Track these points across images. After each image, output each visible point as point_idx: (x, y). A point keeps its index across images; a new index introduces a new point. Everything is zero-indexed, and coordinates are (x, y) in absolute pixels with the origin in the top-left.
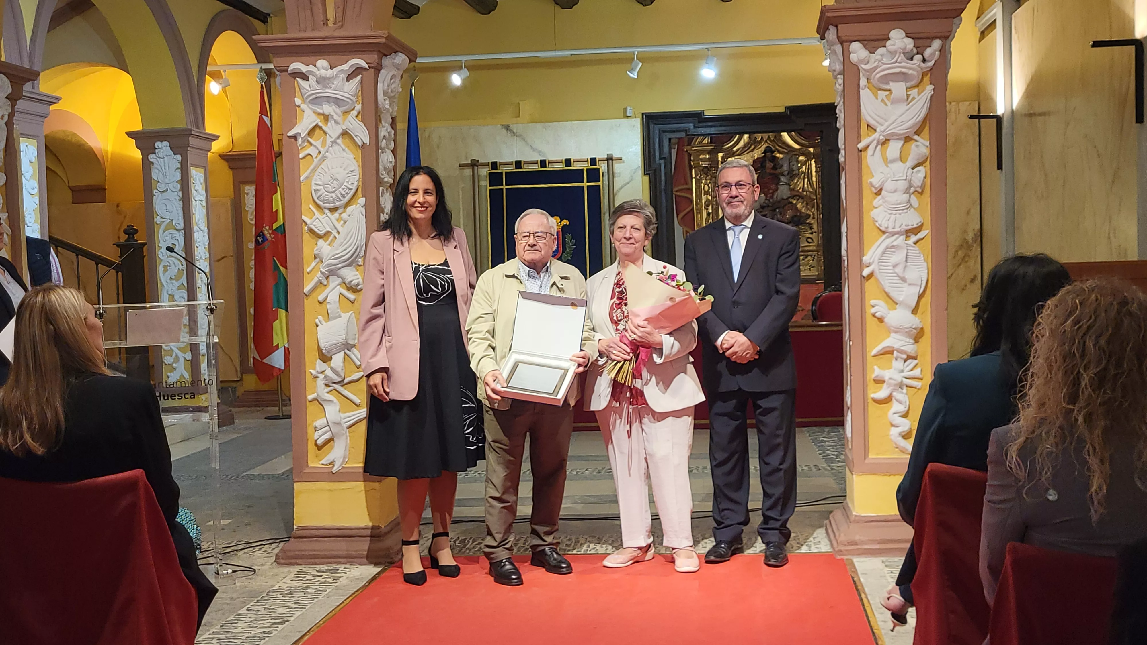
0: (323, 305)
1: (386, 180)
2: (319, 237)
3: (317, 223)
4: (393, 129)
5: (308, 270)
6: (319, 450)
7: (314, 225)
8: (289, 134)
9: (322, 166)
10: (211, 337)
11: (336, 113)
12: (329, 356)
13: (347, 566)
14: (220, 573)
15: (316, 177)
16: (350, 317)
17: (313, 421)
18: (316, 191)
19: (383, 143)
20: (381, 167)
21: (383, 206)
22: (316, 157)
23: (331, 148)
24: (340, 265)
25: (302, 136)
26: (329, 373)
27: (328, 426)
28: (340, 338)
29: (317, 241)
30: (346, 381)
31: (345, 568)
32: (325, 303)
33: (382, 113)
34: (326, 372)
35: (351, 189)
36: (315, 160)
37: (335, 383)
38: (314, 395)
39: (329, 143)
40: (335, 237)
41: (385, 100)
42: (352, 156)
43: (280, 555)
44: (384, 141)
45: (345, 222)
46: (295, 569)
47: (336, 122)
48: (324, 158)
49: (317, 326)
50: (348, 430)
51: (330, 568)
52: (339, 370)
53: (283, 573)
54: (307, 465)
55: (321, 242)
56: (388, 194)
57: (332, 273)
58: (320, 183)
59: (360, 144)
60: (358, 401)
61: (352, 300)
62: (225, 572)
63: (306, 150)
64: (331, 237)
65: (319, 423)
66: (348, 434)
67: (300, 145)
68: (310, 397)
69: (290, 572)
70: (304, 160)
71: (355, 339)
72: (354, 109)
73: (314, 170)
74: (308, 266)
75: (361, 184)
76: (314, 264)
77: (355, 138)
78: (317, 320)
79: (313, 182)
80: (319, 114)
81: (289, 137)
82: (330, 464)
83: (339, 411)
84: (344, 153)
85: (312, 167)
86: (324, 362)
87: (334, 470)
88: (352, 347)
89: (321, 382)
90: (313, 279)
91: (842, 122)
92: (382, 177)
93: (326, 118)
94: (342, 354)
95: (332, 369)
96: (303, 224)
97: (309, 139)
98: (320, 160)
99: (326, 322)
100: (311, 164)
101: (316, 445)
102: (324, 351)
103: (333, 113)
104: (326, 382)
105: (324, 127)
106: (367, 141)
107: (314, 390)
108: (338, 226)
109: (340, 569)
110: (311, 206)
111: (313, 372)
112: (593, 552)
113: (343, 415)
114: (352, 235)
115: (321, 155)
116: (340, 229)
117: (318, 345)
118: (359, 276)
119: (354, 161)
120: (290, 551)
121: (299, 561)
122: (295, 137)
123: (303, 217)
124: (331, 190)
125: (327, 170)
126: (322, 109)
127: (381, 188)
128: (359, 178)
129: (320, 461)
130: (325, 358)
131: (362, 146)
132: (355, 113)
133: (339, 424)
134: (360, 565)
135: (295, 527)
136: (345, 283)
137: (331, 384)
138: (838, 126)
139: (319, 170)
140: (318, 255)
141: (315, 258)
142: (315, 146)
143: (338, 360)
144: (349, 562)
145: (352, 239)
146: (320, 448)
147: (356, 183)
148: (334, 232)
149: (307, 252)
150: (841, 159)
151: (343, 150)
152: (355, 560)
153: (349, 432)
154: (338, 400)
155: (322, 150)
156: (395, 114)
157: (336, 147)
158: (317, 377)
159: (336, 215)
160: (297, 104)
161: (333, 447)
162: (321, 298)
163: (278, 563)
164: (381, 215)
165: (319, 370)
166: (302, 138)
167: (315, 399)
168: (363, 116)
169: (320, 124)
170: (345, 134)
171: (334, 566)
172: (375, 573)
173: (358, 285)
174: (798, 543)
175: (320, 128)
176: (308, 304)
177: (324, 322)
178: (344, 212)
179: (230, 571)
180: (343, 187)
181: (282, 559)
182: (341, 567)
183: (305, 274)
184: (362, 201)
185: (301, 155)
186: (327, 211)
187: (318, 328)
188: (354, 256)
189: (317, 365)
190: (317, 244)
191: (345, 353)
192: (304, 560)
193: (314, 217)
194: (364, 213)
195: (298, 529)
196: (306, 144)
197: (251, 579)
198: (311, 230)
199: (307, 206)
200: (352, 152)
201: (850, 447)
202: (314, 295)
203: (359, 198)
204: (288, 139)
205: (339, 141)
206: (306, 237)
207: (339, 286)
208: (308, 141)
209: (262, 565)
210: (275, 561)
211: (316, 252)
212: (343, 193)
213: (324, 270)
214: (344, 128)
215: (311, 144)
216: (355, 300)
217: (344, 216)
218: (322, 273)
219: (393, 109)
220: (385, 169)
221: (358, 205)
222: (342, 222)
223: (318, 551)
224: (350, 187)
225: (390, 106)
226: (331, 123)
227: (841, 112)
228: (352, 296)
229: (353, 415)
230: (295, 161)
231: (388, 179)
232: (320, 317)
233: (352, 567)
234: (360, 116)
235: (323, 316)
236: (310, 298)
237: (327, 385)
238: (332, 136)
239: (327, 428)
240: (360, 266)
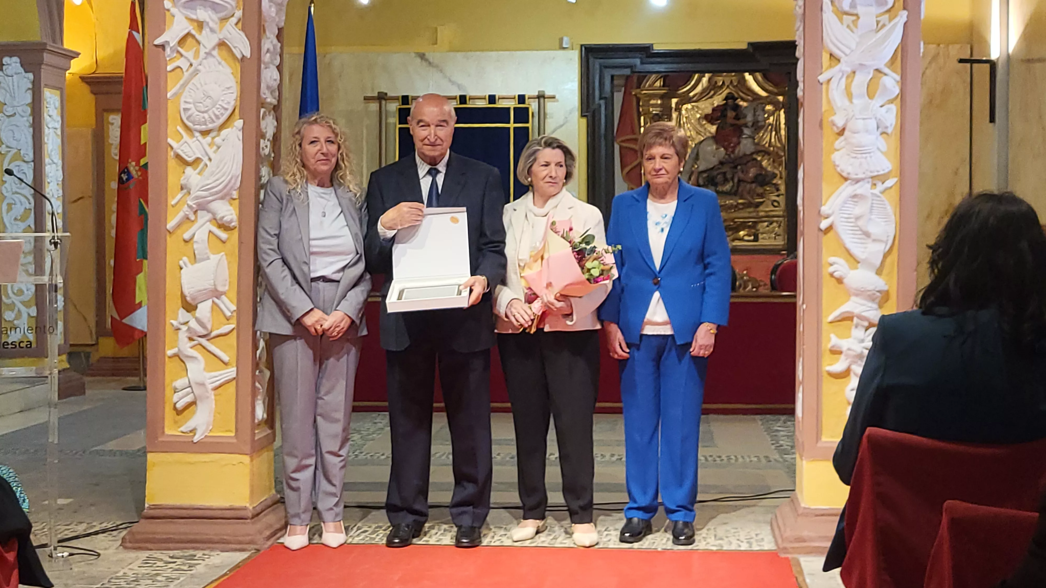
0: (189, 245)
1: (269, 100)
2: (187, 164)
3: (186, 148)
4: (279, 41)
5: (173, 202)
6: (178, 414)
7: (182, 150)
8: (157, 42)
9: (194, 81)
10: (54, 277)
11: (212, 20)
12: (194, 303)
13: (206, 552)
14: (54, 555)
15: (186, 93)
16: (220, 260)
17: (172, 381)
18: (186, 110)
19: (266, 58)
20: (263, 86)
21: (264, 131)
22: (187, 70)
23: (204, 61)
24: (210, 198)
25: (171, 45)
26: (193, 324)
27: (190, 386)
28: (208, 284)
29: (185, 169)
30: (214, 334)
31: (204, 555)
32: (191, 242)
33: (265, 21)
34: (190, 323)
35: (226, 109)
36: (185, 73)
37: (200, 336)
38: (175, 351)
39: (202, 54)
40: (206, 165)
41: (270, 7)
42: (228, 70)
43: (127, 537)
44: (268, 55)
45: (219, 148)
46: (144, 555)
47: (212, 30)
48: (196, 72)
49: (181, 268)
50: (213, 392)
51: (186, 554)
52: (205, 321)
53: (130, 558)
54: (163, 432)
55: (189, 170)
56: (272, 117)
57: (202, 207)
58: (191, 101)
59: (239, 56)
60: (226, 358)
61: (223, 239)
62: (60, 555)
63: (175, 61)
64: (201, 165)
65: (180, 383)
66: (213, 397)
67: (169, 56)
68: (169, 352)
69: (137, 558)
70: (173, 73)
71: (225, 285)
72: (233, 16)
73: (184, 86)
74: (173, 198)
75: (238, 103)
76: (179, 196)
77: (234, 50)
78: (181, 263)
79: (183, 99)
80: (192, 20)
81: (156, 46)
82: (191, 431)
83: (204, 369)
84: (220, 67)
85: (181, 82)
86: (188, 311)
87: (196, 439)
88: (222, 295)
89: (183, 335)
90: (178, 213)
91: (802, 50)
92: (265, 97)
93: (200, 25)
94: (210, 302)
95: (198, 321)
96: (169, 149)
97: (179, 49)
98: (191, 74)
99: (192, 264)
100: (181, 79)
101: (175, 408)
102: (188, 299)
103: (208, 20)
104: (189, 335)
105: (198, 36)
106: (248, 54)
107: (175, 343)
108: (210, 151)
109: (198, 556)
110: (178, 128)
111: (175, 323)
112: (498, 543)
113: (208, 375)
114: (226, 164)
115: (192, 69)
116: (212, 156)
117: (182, 292)
118: (233, 212)
119: (232, 77)
120: (139, 533)
121: (149, 545)
122: (163, 46)
123: (170, 140)
124: (203, 109)
125: (199, 86)
126: (196, 14)
127: (262, 110)
128: (237, 97)
129: (179, 427)
130: (190, 307)
131: (242, 59)
132: (234, 20)
133: (202, 385)
134: (222, 551)
135: (146, 505)
136: (215, 219)
137: (195, 338)
138: (797, 54)
139: (190, 85)
140: (186, 185)
141: (182, 189)
142: (186, 58)
143: (204, 309)
144: (209, 548)
145: (226, 167)
146: (179, 412)
147: (233, 103)
148: (206, 159)
149: (172, 180)
150: (800, 93)
151: (220, 63)
152: (217, 545)
153: (215, 395)
154: (203, 356)
155: (193, 61)
156: (282, 24)
157: (211, 59)
158: (179, 329)
159: (209, 139)
160: (166, 7)
161: (194, 413)
162: (186, 236)
163: (125, 548)
164: (262, 141)
165: (182, 321)
166: (171, 48)
167: (176, 355)
168: (243, 24)
169: (193, 32)
170: (222, 44)
171: (192, 552)
172: (239, 561)
173: (231, 222)
174: (738, 540)
175: (193, 37)
176: (172, 243)
177: (189, 265)
178: (218, 135)
179: (66, 554)
180: (218, 106)
181: (130, 542)
182: (199, 554)
183: (169, 207)
184: (239, 123)
185: (169, 68)
186: (197, 134)
187: (182, 271)
188: (228, 188)
189: (180, 315)
190: (184, 172)
191: (213, 301)
192: (156, 545)
193: (183, 141)
194: (241, 138)
195: (150, 508)
196: (175, 55)
197: (91, 564)
198: (178, 156)
199: (174, 127)
200: (230, 66)
201: (801, 429)
202: (179, 231)
203: (235, 121)
204: (154, 48)
205: (215, 53)
206: (172, 163)
207: (208, 223)
208: (178, 52)
209: (106, 549)
210: (121, 545)
211: (183, 182)
212: (217, 113)
213: (190, 203)
214: (221, 37)
215: (182, 55)
216: (228, 239)
217: (218, 140)
218: (190, 207)
219: (279, 18)
220: (268, 87)
221: (235, 128)
222: (215, 148)
223: (173, 534)
224: (226, 106)
225: (276, 14)
226: (206, 31)
227: (800, 39)
228: (223, 235)
229: (221, 375)
230: (162, 73)
231: (271, 100)
232: (185, 259)
233: (212, 553)
234: (240, 25)
235: (188, 257)
236: (174, 236)
237: (191, 339)
238: (206, 46)
239: (189, 389)
240: (234, 199)
